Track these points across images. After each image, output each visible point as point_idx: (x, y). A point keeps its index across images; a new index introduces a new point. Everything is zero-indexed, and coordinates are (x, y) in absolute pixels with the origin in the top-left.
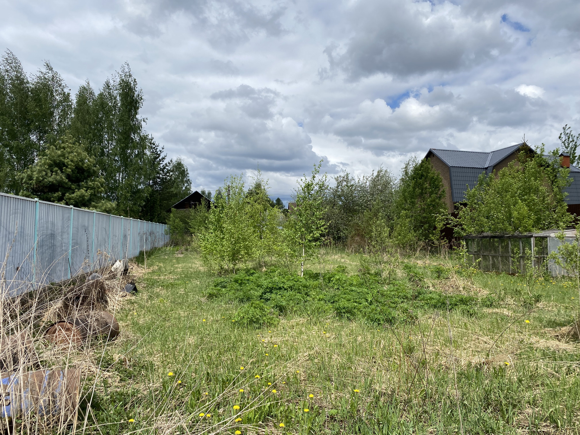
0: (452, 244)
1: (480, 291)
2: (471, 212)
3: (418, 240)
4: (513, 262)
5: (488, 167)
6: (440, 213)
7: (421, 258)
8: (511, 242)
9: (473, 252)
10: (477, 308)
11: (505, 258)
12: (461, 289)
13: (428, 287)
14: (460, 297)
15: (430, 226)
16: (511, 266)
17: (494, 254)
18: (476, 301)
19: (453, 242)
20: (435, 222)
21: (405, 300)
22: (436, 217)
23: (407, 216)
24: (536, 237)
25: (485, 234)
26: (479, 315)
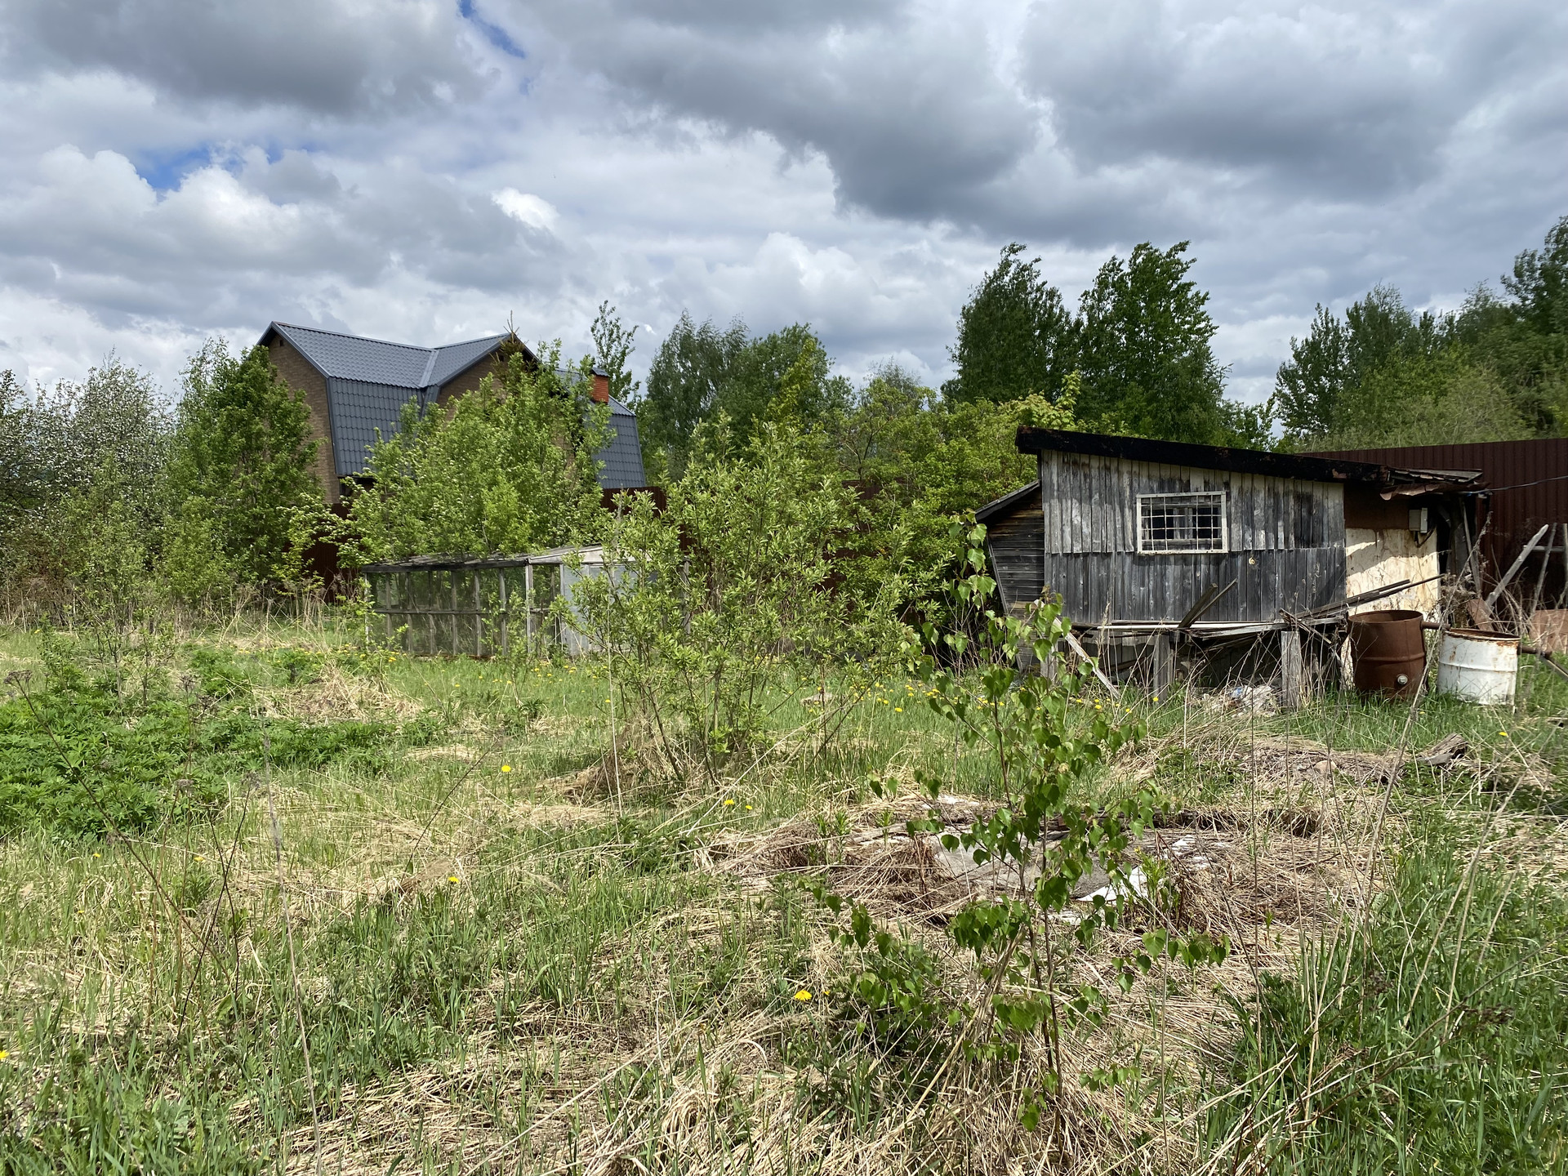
0: (334, 587)
1: (402, 706)
2: (383, 501)
3: (239, 582)
4: (485, 626)
5: (426, 388)
6: (299, 503)
7: (244, 632)
8: (480, 578)
9: (389, 607)
10: (390, 753)
11: (467, 617)
12: (353, 706)
13: (260, 710)
14: (349, 726)
15: (272, 542)
16: (480, 638)
17: (440, 611)
18: (390, 735)
19: (337, 583)
20: (286, 526)
21: (193, 755)
22: (289, 515)
23: (205, 513)
24: (534, 565)
25: (418, 560)
26: (397, 769)
